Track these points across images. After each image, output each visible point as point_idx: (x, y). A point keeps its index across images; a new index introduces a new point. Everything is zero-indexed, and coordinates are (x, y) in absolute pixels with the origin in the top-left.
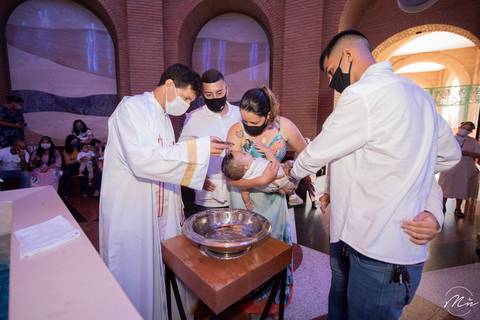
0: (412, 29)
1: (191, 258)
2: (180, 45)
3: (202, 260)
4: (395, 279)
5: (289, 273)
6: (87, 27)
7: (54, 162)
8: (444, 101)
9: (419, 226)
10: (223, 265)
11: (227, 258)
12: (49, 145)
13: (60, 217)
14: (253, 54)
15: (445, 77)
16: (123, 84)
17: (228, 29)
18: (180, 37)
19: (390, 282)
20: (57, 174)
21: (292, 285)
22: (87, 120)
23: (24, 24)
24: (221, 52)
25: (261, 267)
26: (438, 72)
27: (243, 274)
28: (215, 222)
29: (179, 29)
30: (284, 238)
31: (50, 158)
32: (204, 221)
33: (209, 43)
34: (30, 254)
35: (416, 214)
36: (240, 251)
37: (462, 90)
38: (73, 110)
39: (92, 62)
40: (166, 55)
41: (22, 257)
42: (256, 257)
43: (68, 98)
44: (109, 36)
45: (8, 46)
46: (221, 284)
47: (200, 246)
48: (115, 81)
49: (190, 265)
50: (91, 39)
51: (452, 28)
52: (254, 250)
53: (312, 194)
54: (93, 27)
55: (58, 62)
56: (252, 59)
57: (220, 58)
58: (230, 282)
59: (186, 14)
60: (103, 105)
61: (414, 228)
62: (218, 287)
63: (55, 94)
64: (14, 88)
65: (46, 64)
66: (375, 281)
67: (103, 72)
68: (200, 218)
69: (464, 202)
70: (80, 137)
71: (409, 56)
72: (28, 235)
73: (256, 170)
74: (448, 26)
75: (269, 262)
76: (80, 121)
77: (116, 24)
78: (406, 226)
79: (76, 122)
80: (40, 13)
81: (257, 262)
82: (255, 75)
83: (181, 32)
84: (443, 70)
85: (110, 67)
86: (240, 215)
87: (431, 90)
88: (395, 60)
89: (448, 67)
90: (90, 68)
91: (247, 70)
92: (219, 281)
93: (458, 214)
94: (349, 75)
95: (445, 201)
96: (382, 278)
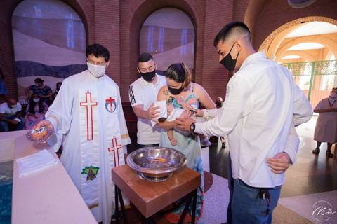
0: (298, 20)
1: (132, 180)
2: (131, 30)
3: (139, 182)
4: (260, 196)
6: (67, 18)
8: (323, 71)
9: (277, 162)
10: (153, 185)
11: (156, 180)
12: (39, 100)
13: (45, 150)
14: (184, 36)
15: (325, 53)
17: (166, 19)
18: (131, 24)
19: (257, 198)
23: (24, 15)
24: (161, 33)
26: (320, 50)
27: (166, 192)
29: (131, 19)
30: (197, 169)
31: (40, 107)
32: (141, 155)
33: (152, 28)
34: (25, 174)
36: (165, 176)
37: (336, 64)
38: (57, 75)
39: (71, 42)
40: (121, 37)
41: (20, 176)
42: (176, 181)
44: (82, 25)
45: (13, 30)
46: (150, 198)
47: (138, 172)
49: (130, 184)
50: (70, 26)
51: (328, 19)
52: (175, 176)
53: (222, 138)
54: (71, 17)
55: (47, 41)
56: (183, 41)
57: (160, 40)
58: (156, 197)
60: (77, 72)
61: (273, 163)
62: (148, 200)
63: (44, 64)
64: (16, 60)
65: (38, 43)
67: (77, 48)
68: (139, 153)
71: (297, 38)
72: (25, 162)
74: (325, 18)
75: (185, 184)
77: (87, 15)
79: (58, 84)
80: (35, 7)
81: (177, 184)
82: (183, 54)
83: (132, 21)
84: (324, 48)
85: (82, 45)
86: (167, 152)
87: (314, 63)
88: (287, 41)
89: (327, 46)
90: (69, 46)
91: (179, 48)
92: (149, 196)
93: (329, 154)
94: (235, 61)
95: (319, 144)
96: (252, 195)
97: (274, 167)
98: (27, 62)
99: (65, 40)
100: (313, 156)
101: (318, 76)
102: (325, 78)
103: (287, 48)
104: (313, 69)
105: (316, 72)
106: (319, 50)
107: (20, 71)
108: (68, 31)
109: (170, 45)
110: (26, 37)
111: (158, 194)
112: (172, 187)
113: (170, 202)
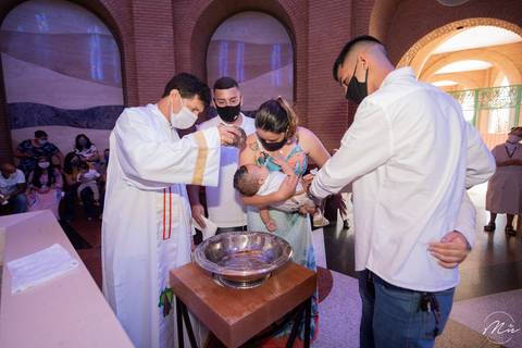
0: (452, 24)
1: (204, 289)
2: (192, 48)
3: (216, 290)
4: (423, 307)
5: (313, 304)
6: (89, 31)
7: (55, 181)
8: (492, 104)
9: (448, 248)
10: (238, 295)
11: (244, 287)
12: (48, 164)
13: (57, 246)
14: (275, 56)
15: (492, 77)
16: (129, 93)
17: (246, 29)
19: (418, 311)
20: (58, 195)
21: (317, 317)
22: (91, 134)
23: (20, 29)
24: (240, 53)
25: (281, 296)
26: (485, 71)
27: (261, 305)
28: (230, 246)
31: (49, 178)
32: (218, 246)
33: (226, 45)
34: (22, 288)
35: (444, 234)
36: (259, 279)
37: (512, 91)
38: (76, 124)
39: (97, 69)
40: (178, 60)
41: (13, 292)
42: (277, 285)
43: (69, 111)
44: (114, 42)
45: (2, 54)
46: (235, 317)
47: (214, 275)
48: (121, 90)
49: (201, 296)
50: (94, 44)
51: (497, 21)
52: (275, 278)
53: (343, 212)
54: (96, 30)
55: (58, 70)
56: (274, 62)
57: (238, 62)
58: (245, 314)
59: (200, 13)
60: (108, 117)
61: (442, 250)
62: (232, 321)
63: (55, 106)
64: (9, 102)
65: (45, 73)
66: (402, 310)
67: (108, 80)
68: (213, 243)
69: (516, 218)
70: (84, 153)
71: (451, 53)
72: (22, 267)
73: (272, 184)
74: (492, 20)
75: (291, 291)
76: (83, 136)
77: (121, 27)
78: (433, 248)
79: (79, 137)
80: (37, 16)
81: (278, 290)
82: (276, 83)
83: (194, 33)
84: (491, 69)
85: (115, 74)
86: (259, 238)
87: (477, 91)
88: (436, 58)
89: (496, 64)
90: (93, 76)
91: (268, 74)
92: (234, 314)
93: (509, 231)
94: (365, 84)
95: (493, 216)
96: (409, 306)
97: (443, 257)
98: (27, 104)
99: (87, 68)
100: (486, 235)
101: (484, 112)
102: (494, 114)
103: (436, 69)
104: (476, 101)
105: (482, 105)
106: (483, 72)
107: (15, 119)
108: (92, 53)
109: (255, 70)
110: (24, 63)
111: (248, 309)
112: (272, 297)
113: (269, 322)
